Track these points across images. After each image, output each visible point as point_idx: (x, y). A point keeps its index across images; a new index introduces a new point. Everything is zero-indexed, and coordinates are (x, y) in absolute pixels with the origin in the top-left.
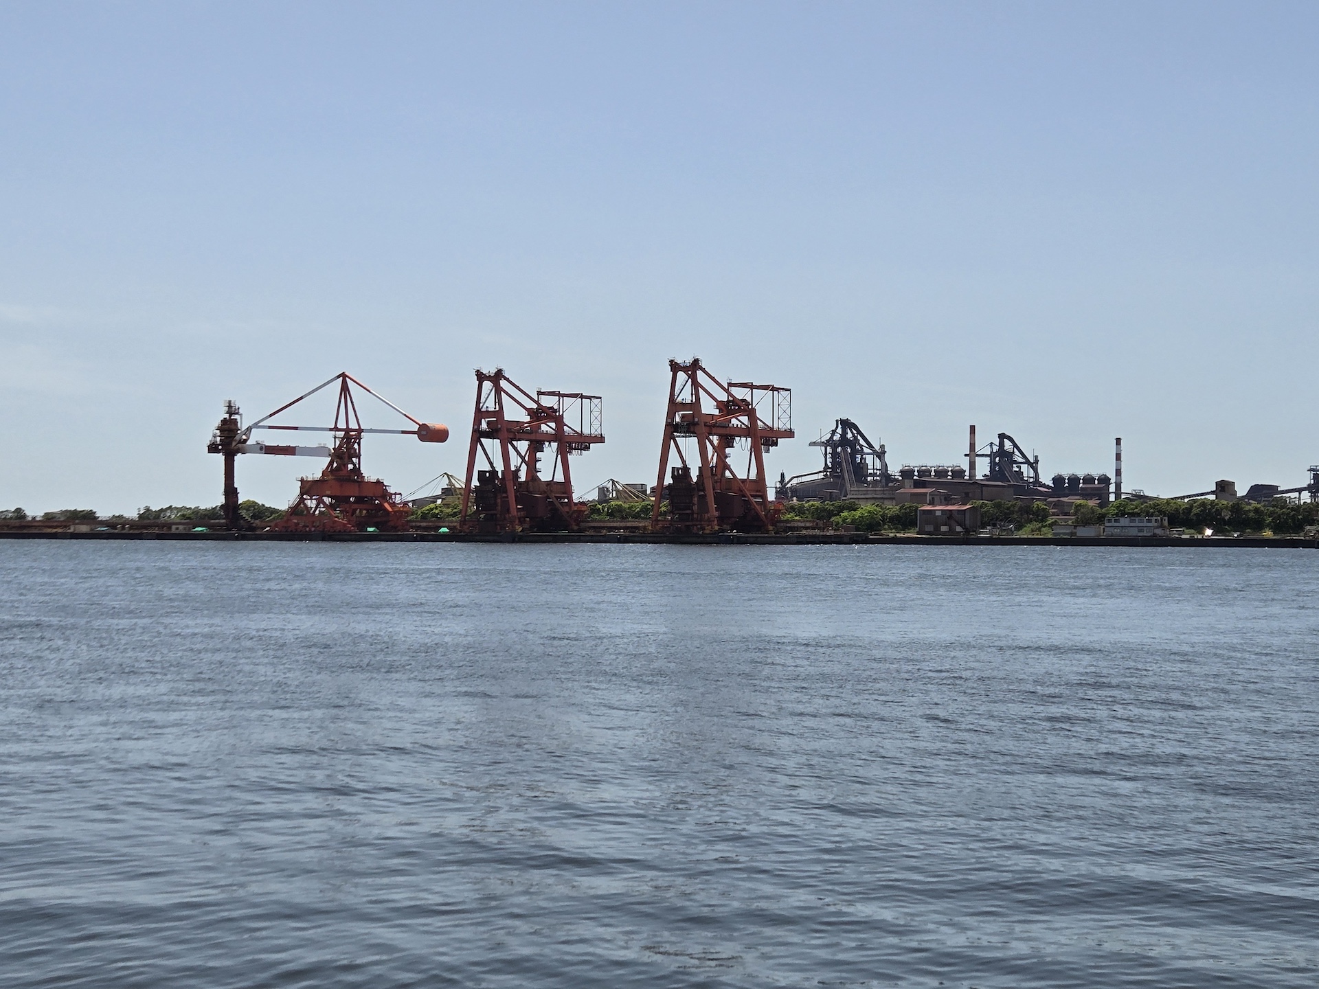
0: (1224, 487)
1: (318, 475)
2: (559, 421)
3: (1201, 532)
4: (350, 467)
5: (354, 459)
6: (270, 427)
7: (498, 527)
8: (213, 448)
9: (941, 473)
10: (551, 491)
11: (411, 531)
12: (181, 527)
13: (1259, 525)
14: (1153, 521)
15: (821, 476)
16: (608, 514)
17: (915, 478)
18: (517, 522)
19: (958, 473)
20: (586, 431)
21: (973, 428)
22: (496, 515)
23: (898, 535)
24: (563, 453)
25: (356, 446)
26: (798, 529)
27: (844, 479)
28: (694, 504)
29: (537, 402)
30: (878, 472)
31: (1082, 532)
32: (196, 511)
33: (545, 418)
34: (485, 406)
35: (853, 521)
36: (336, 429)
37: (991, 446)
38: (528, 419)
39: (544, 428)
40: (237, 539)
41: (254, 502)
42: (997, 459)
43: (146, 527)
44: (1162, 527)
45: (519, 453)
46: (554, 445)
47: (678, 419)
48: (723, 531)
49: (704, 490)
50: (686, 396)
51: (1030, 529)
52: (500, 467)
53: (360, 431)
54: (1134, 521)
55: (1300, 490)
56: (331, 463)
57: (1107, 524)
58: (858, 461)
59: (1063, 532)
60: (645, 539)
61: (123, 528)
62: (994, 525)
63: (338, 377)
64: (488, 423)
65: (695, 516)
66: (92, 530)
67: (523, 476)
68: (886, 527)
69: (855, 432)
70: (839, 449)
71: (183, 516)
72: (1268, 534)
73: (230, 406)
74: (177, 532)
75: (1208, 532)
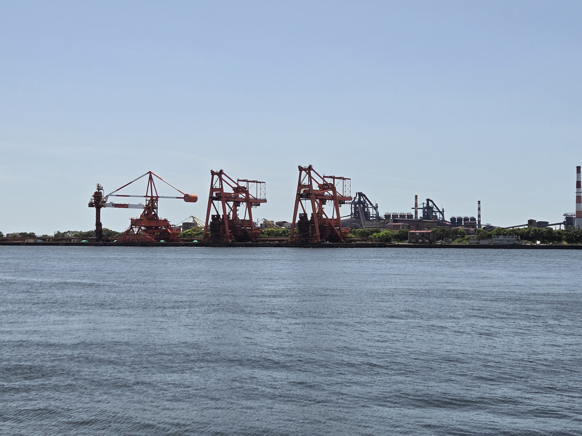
0: (531, 222)
1: (139, 217)
2: (247, 193)
3: (535, 242)
4: (153, 213)
5: (154, 210)
6: (117, 196)
7: (221, 240)
8: (91, 205)
10: (244, 224)
11: (181, 242)
12: (76, 240)
13: (560, 239)
14: (514, 237)
15: (350, 217)
16: (267, 234)
17: (391, 218)
18: (229, 238)
19: (410, 216)
20: (259, 198)
21: (416, 197)
22: (220, 234)
23: (400, 244)
24: (249, 206)
25: (156, 204)
26: (355, 241)
27: (360, 218)
28: (309, 230)
29: (237, 184)
30: (375, 216)
31: (482, 242)
32: (81, 233)
33: (241, 191)
34: (215, 186)
35: (379, 238)
36: (147, 196)
37: (423, 204)
38: (233, 192)
39: (240, 196)
40: (102, 245)
41: (107, 229)
42: (426, 210)
43: (59, 240)
44: (518, 240)
45: (230, 207)
46: (245, 203)
47: (302, 192)
48: (323, 242)
49: (314, 223)
50: (306, 182)
51: (457, 241)
52: (221, 213)
53: (157, 197)
54: (504, 238)
55: (560, 224)
56: (144, 212)
57: (493, 239)
58: (366, 211)
59: (474, 242)
60: (287, 245)
61: (49, 240)
62: (443, 239)
63: (148, 173)
64: (216, 194)
65: (310, 235)
66: (35, 241)
67: (231, 216)
68: (393, 240)
69: (364, 198)
70: (357, 206)
71: (76, 235)
72: (565, 243)
73: (98, 186)
74: (74, 242)
75: (538, 242)
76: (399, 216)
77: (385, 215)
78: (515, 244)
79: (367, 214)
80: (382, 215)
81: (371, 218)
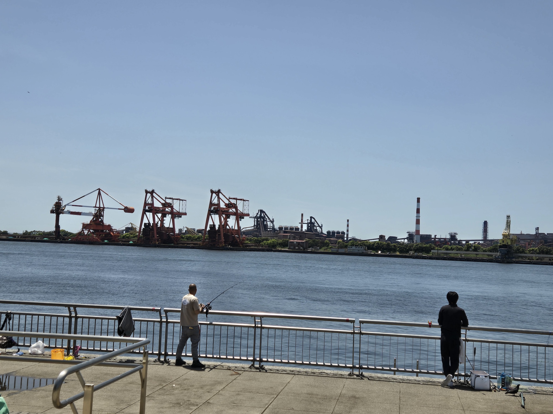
0: (382, 237)
1: (89, 222)
2: (172, 207)
3: (378, 252)
4: (100, 220)
5: (101, 217)
6: (73, 205)
7: (150, 242)
8: (52, 212)
9: (292, 229)
10: (168, 231)
11: (120, 242)
12: (39, 238)
13: (395, 250)
14: (363, 248)
15: (253, 228)
16: (186, 239)
17: (283, 230)
18: (157, 241)
19: (297, 229)
20: (181, 211)
21: (302, 215)
22: (150, 238)
23: (282, 249)
24: (173, 218)
25: (102, 213)
26: (250, 246)
27: (260, 229)
28: (216, 237)
29: (165, 201)
30: (271, 228)
31: (341, 251)
32: (44, 233)
33: (167, 206)
34: (148, 202)
35: (268, 244)
36: (95, 207)
37: (308, 220)
38: (161, 206)
39: (167, 209)
40: (59, 243)
41: (64, 230)
42: (309, 225)
43: (26, 237)
44: (365, 250)
45: (158, 218)
46: (170, 215)
47: (212, 209)
48: (226, 246)
49: (220, 232)
50: (215, 201)
51: (324, 249)
52: (151, 222)
53: (104, 208)
54: (357, 248)
55: (404, 239)
56: (93, 218)
57: (348, 248)
58: (265, 223)
59: (334, 250)
60: (200, 248)
61: (18, 237)
62: (313, 247)
63: (97, 190)
64: (149, 207)
65: (217, 241)
66: (7, 238)
67: (159, 225)
68: (278, 246)
69: (264, 214)
70: (259, 220)
71: (39, 234)
72: (398, 253)
73: (59, 198)
74: (38, 239)
75: (380, 252)
76: (289, 229)
77: (279, 228)
78: (363, 252)
79: (266, 226)
80: (277, 227)
81: (268, 229)
